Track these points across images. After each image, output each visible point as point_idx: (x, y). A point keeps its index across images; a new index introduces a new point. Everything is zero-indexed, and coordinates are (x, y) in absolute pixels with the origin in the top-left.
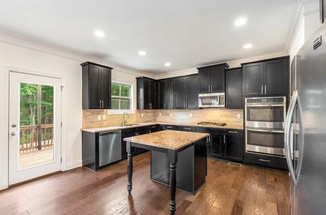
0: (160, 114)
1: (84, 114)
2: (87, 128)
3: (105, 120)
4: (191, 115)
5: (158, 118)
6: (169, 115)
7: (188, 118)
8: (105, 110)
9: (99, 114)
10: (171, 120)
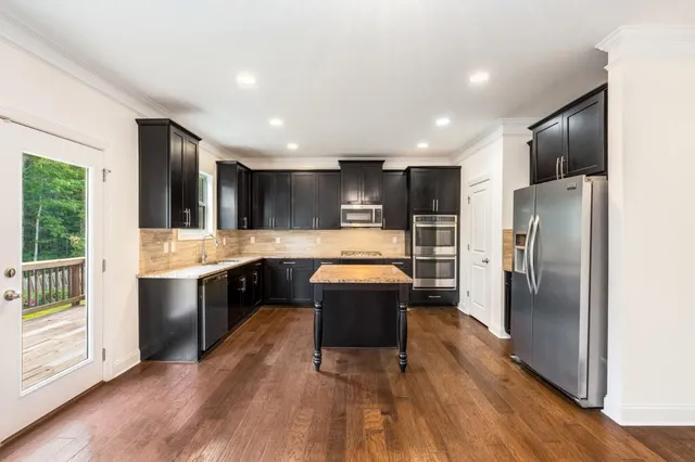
0: (253, 240)
1: (142, 238)
2: (147, 273)
3: (174, 254)
4: (319, 240)
5: (247, 247)
6: (274, 240)
7: (313, 245)
8: (174, 230)
9: (165, 240)
10: (278, 249)
